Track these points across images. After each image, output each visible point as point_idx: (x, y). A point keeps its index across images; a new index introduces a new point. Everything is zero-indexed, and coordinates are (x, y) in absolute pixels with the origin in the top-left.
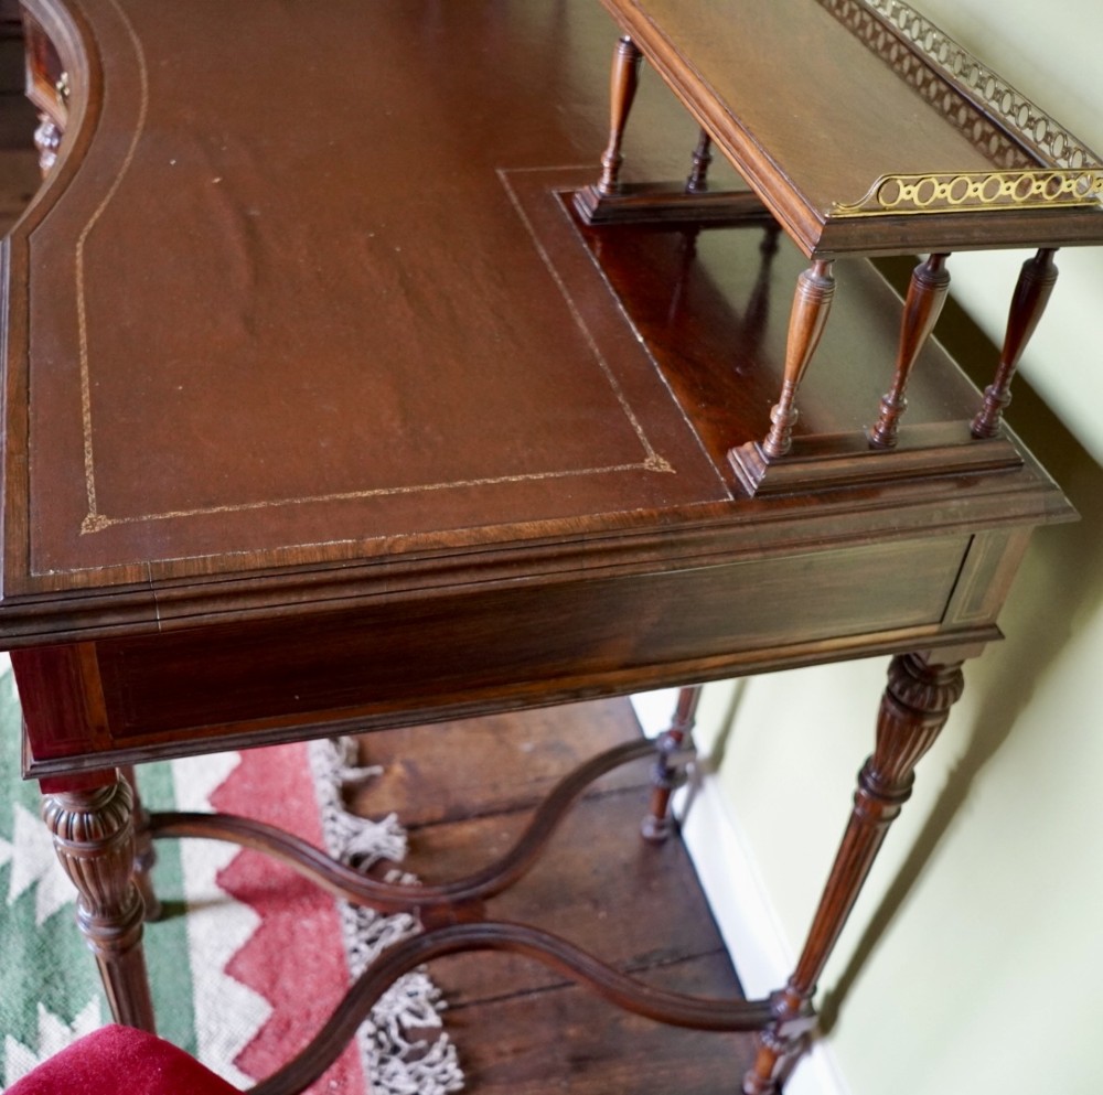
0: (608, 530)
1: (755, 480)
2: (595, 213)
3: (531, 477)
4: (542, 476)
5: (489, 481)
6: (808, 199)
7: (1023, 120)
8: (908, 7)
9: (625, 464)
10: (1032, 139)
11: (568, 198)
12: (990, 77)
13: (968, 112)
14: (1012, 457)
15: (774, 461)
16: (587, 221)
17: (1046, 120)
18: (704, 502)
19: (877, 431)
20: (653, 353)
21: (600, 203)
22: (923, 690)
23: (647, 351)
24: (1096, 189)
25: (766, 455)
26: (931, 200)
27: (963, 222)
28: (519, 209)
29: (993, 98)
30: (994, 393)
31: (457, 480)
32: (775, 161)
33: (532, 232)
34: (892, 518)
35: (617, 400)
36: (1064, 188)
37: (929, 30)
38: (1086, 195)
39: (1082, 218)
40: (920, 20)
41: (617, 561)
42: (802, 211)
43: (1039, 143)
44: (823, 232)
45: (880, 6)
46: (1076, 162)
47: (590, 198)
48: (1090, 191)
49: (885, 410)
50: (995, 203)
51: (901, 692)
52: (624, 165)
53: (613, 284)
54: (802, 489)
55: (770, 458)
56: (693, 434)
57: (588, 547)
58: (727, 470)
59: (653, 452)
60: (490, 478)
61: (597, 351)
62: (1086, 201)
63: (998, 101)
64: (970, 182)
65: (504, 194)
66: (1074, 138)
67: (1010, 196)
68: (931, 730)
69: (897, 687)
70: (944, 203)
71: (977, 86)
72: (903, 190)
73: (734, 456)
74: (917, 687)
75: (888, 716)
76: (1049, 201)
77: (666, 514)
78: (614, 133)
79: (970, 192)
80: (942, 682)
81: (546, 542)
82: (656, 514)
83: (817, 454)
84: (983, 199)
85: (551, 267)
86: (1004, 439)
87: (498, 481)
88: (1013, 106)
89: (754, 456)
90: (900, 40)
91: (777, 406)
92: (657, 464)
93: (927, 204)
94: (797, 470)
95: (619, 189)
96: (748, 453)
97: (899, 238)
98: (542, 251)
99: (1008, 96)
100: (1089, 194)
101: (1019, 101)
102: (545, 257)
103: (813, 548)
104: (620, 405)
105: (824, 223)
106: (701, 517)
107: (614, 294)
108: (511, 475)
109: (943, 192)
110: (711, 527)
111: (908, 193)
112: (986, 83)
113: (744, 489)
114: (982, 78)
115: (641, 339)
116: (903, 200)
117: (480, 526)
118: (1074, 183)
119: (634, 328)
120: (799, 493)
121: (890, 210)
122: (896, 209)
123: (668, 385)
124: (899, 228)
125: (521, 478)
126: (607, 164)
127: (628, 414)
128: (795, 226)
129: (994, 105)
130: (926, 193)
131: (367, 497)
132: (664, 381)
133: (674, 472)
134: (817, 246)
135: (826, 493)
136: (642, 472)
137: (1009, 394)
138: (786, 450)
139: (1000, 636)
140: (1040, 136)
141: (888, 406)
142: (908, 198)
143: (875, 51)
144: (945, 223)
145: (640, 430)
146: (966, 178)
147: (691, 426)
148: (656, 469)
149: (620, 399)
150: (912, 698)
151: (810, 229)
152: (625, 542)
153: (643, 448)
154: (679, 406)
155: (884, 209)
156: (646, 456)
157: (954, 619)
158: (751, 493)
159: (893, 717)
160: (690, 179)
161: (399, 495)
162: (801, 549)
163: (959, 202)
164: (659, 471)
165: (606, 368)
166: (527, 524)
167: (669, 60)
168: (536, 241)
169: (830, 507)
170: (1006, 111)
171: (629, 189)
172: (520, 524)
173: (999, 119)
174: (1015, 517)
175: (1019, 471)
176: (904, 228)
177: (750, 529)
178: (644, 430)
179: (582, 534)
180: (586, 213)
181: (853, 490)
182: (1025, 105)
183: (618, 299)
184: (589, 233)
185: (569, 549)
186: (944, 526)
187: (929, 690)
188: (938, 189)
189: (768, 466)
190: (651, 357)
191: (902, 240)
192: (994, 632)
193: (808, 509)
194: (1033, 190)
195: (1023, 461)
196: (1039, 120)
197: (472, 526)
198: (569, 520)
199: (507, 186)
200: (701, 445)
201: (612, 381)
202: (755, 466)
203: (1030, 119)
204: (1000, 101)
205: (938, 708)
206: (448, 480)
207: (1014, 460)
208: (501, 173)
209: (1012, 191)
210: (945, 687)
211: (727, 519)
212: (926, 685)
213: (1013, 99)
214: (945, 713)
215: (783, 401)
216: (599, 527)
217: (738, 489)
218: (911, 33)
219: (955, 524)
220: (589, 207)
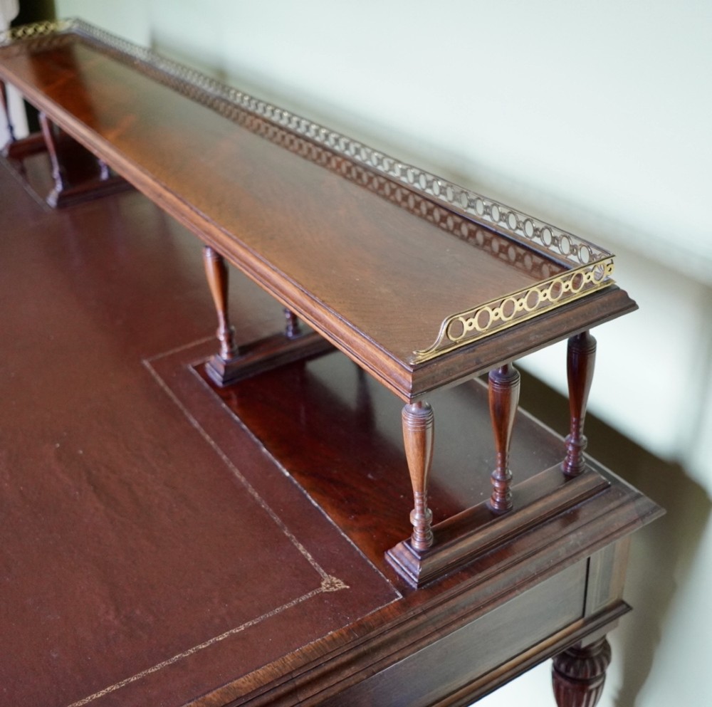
0: (311, 662)
1: (414, 575)
2: (224, 376)
3: (234, 631)
4: (242, 628)
5: (202, 647)
6: (391, 352)
7: (530, 232)
8: (412, 167)
9: (306, 593)
10: (542, 244)
11: (201, 369)
12: (493, 205)
13: (483, 234)
14: (601, 483)
15: (424, 555)
16: (220, 384)
17: (549, 228)
18: (380, 608)
19: (495, 501)
20: (301, 483)
21: (226, 368)
22: (583, 665)
23: (295, 482)
24: (609, 273)
25: (416, 551)
26: (489, 324)
27: (519, 333)
28: (167, 389)
29: (500, 220)
30: (572, 441)
31: (173, 656)
32: (355, 325)
33: (181, 406)
34: (530, 567)
35: (284, 534)
36: (585, 280)
37: (434, 180)
38: (602, 280)
39: (605, 299)
40: (424, 174)
41: (326, 685)
42: (390, 364)
43: (549, 246)
44: (413, 379)
45: (390, 170)
46: (584, 256)
47: (218, 364)
48: (604, 276)
49: (497, 485)
50: (539, 309)
51: (567, 670)
52: (236, 334)
53: (253, 432)
54: (452, 569)
55: (420, 553)
56: (352, 546)
57: (298, 682)
58: (390, 571)
59: (326, 575)
60: (200, 643)
61: (256, 495)
62: (604, 284)
63: (505, 221)
64: (515, 301)
65: (153, 380)
66: (576, 237)
67: (548, 299)
68: (597, 688)
69: (563, 667)
70: (500, 322)
71: (485, 213)
72: (466, 324)
73: (390, 557)
74: (578, 663)
75: (562, 687)
76: (578, 294)
77: (353, 629)
78: (220, 313)
79: (517, 308)
80: (595, 654)
81: (262, 691)
82: (344, 633)
83: (456, 536)
84: (528, 310)
85: (202, 431)
86: (591, 472)
87: (208, 644)
88: (518, 222)
89: (407, 554)
90: (413, 192)
91: (413, 510)
92: (332, 585)
93: (487, 328)
94: (446, 555)
95: (237, 352)
96: (401, 553)
97: (475, 362)
98: (192, 420)
99: (512, 216)
100: (604, 279)
101: (522, 218)
102: (196, 424)
103: (478, 613)
104: (288, 539)
105: (412, 371)
106: (382, 623)
107: (256, 440)
108: (216, 636)
109: (497, 314)
110: (393, 628)
111: (471, 325)
112: (491, 210)
113: (408, 584)
114: (486, 207)
115: (287, 474)
116: (468, 332)
117: (204, 694)
118: (591, 274)
119: (280, 466)
120: (452, 573)
121: (460, 343)
122: (465, 339)
123: (320, 508)
124: (471, 354)
125: (225, 635)
126: (222, 338)
127: (296, 544)
128: (388, 378)
129: (503, 224)
130: (484, 320)
131: (101, 697)
132: (316, 505)
133: (348, 587)
134: (412, 392)
135: (473, 565)
136: (321, 597)
137: (584, 438)
138: (431, 543)
139: (629, 608)
140: (548, 240)
141: (498, 481)
142: (471, 328)
143: (396, 203)
144: (506, 338)
145: (309, 557)
146: (512, 298)
147: (349, 540)
148: (332, 589)
149: (287, 533)
150: (577, 672)
151: (401, 379)
152: (327, 667)
153: (317, 573)
154: (335, 524)
155: (456, 343)
156: (321, 579)
157: (592, 610)
158: (415, 586)
159: (566, 689)
160: (287, 328)
161: (129, 685)
162: (467, 619)
163: (511, 318)
164: (335, 590)
165: (267, 508)
166: (242, 679)
167: (246, 260)
168: (186, 413)
169: (480, 576)
170: (514, 227)
171: (245, 350)
172: (236, 682)
173: (510, 234)
174: (619, 530)
175: (610, 491)
176: (475, 353)
177: (423, 618)
178: (313, 556)
179: (290, 673)
180: (217, 378)
181: (492, 555)
182: (527, 220)
183: (260, 443)
184: (224, 393)
185: (282, 690)
186: (571, 557)
187: (587, 663)
188: (492, 314)
189: (421, 560)
190: (299, 486)
191: (477, 363)
192: (623, 607)
193: (463, 585)
194: (564, 290)
195: (609, 483)
196: (543, 229)
197: (197, 698)
198: (276, 663)
199: (153, 372)
200: (361, 554)
201: (277, 519)
202: (410, 562)
203: (536, 230)
204: (506, 221)
205: (599, 673)
206: (166, 658)
207: (603, 484)
208: (146, 363)
209: (548, 296)
210: (598, 657)
211: (403, 617)
212: (584, 660)
213: (517, 218)
214: (603, 675)
215: (417, 508)
216: (302, 661)
217: (402, 586)
218: (420, 185)
219: (578, 553)
220: (219, 372)
